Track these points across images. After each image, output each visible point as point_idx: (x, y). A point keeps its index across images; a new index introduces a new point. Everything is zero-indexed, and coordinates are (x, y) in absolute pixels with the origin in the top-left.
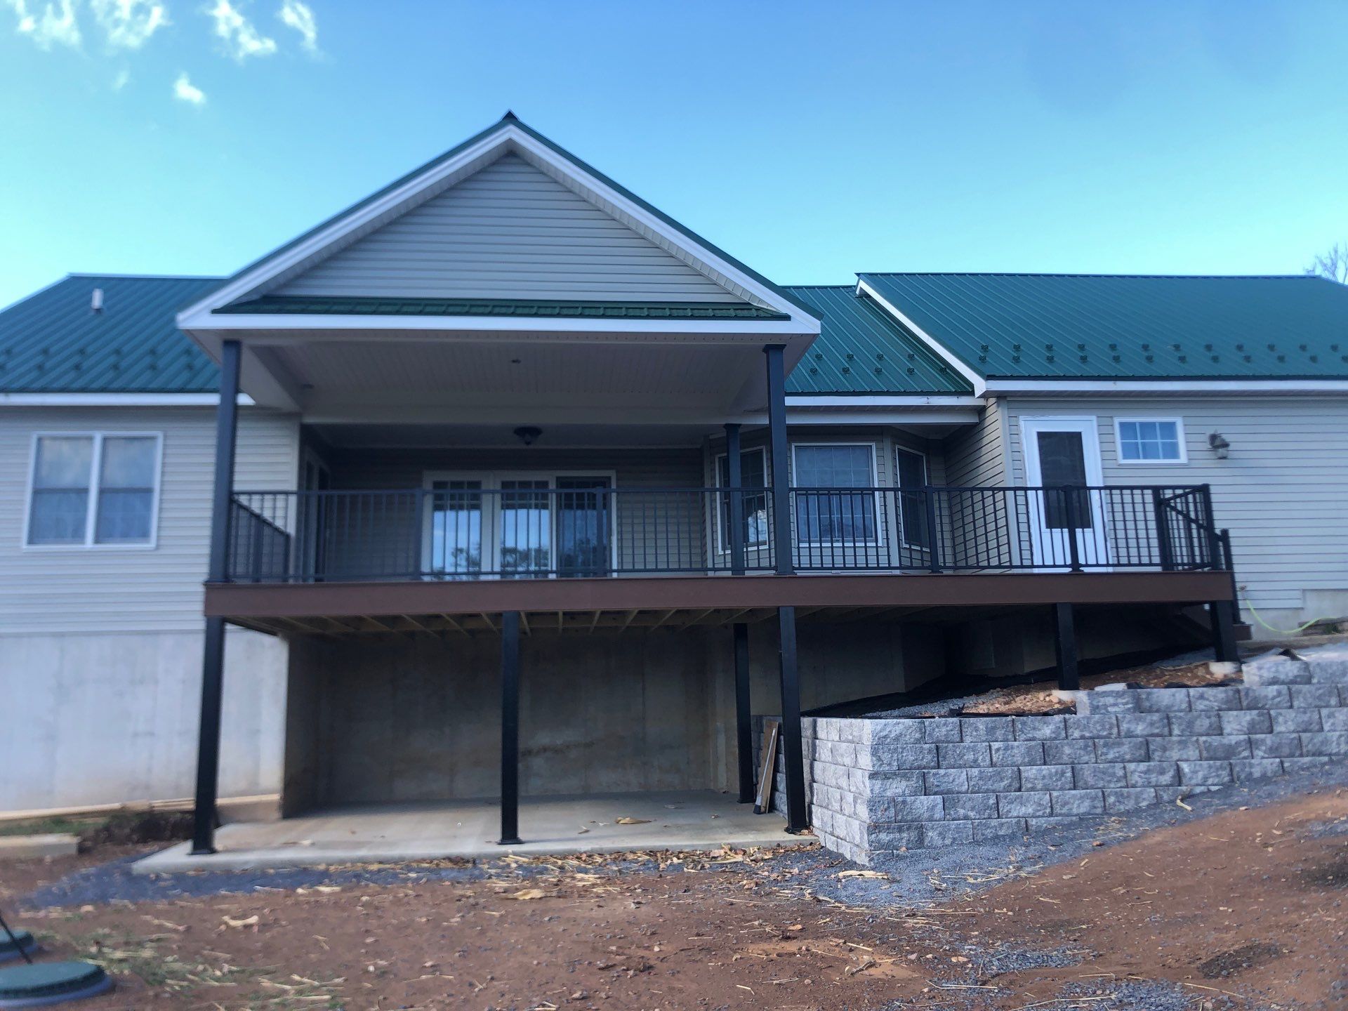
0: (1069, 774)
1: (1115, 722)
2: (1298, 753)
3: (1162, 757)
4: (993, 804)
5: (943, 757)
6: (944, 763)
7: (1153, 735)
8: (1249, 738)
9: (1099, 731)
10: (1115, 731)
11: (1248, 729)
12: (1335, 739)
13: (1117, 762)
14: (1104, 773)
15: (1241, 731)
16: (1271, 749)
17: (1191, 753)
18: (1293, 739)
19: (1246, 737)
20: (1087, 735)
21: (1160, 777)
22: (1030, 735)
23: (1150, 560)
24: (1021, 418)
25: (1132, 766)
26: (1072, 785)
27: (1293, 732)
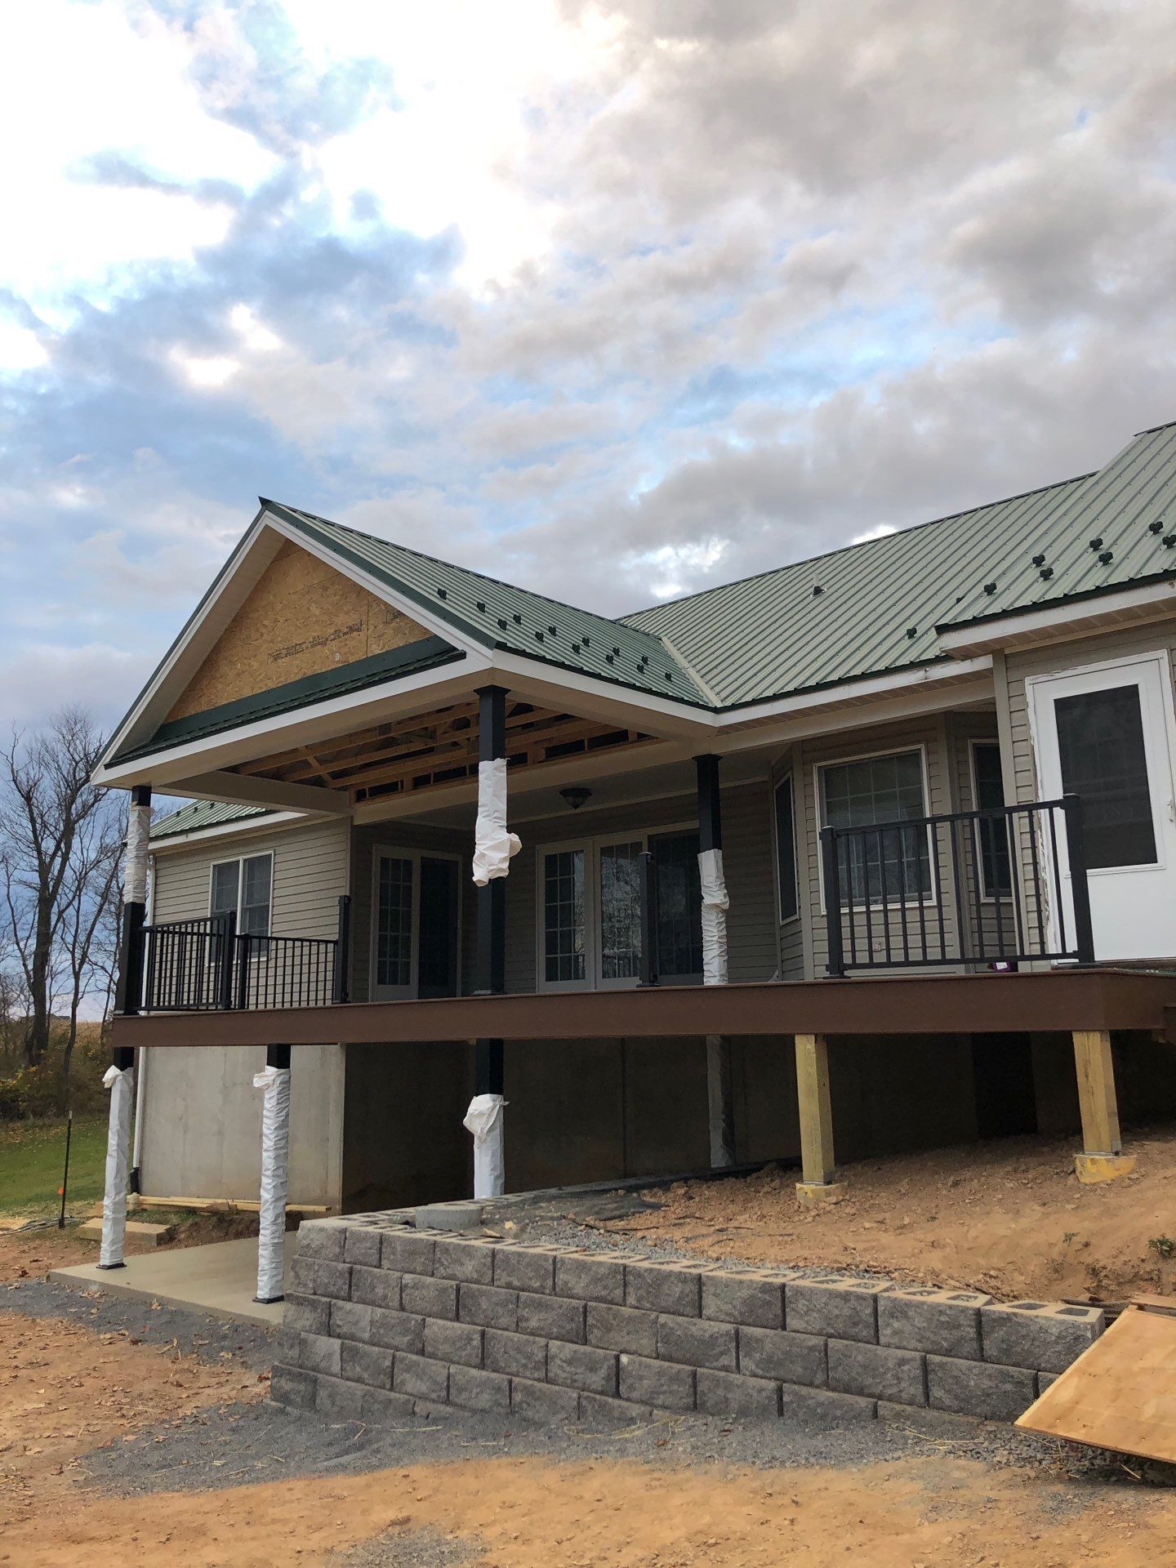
0: (476, 1342)
1: (551, 1268)
2: (820, 1378)
3: (600, 1340)
4: (387, 1367)
5: (356, 1285)
6: (356, 1295)
7: (597, 1299)
8: (737, 1332)
9: (530, 1279)
10: (550, 1283)
11: (741, 1314)
12: (890, 1364)
13: (540, 1336)
14: (518, 1350)
15: (730, 1314)
16: (769, 1360)
17: (645, 1342)
18: (811, 1349)
19: (730, 1327)
20: (516, 1283)
21: (589, 1375)
22: (450, 1271)
23: (982, 952)
24: (1028, 680)
25: (555, 1345)
26: (478, 1361)
27: (819, 1334)
